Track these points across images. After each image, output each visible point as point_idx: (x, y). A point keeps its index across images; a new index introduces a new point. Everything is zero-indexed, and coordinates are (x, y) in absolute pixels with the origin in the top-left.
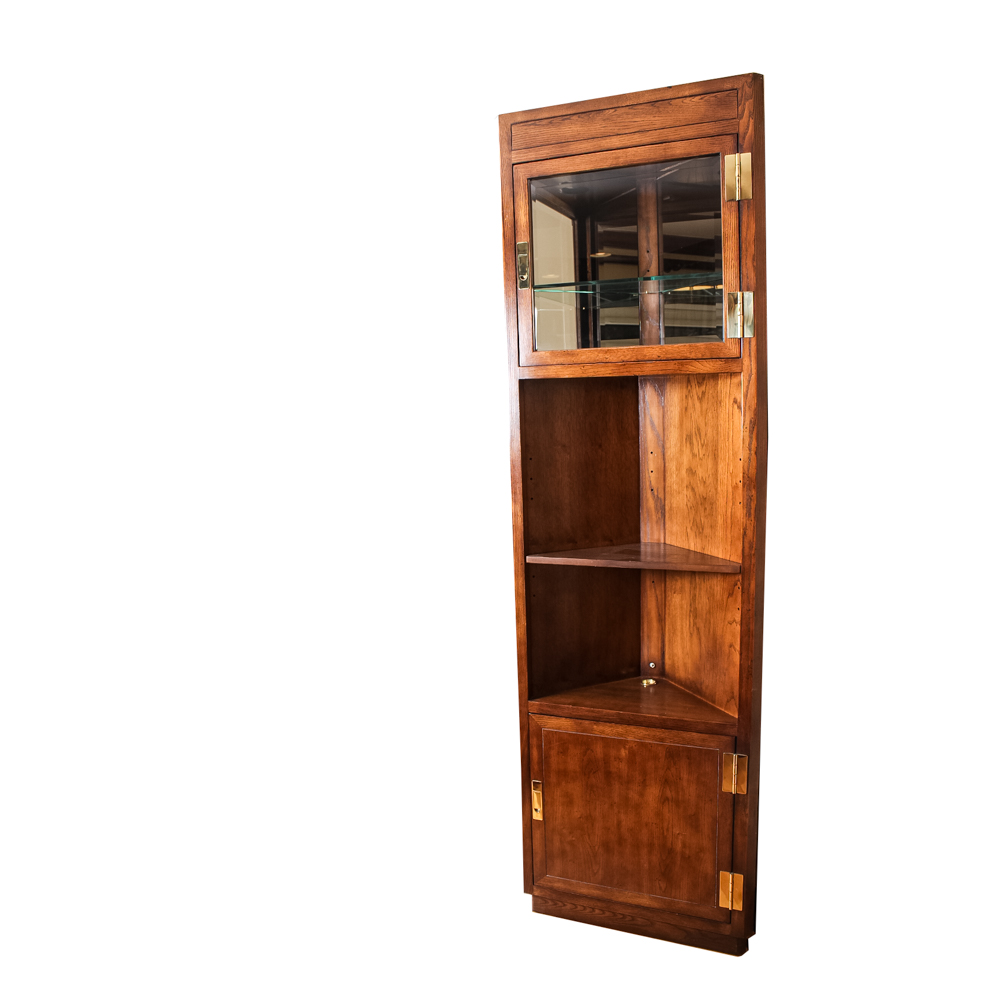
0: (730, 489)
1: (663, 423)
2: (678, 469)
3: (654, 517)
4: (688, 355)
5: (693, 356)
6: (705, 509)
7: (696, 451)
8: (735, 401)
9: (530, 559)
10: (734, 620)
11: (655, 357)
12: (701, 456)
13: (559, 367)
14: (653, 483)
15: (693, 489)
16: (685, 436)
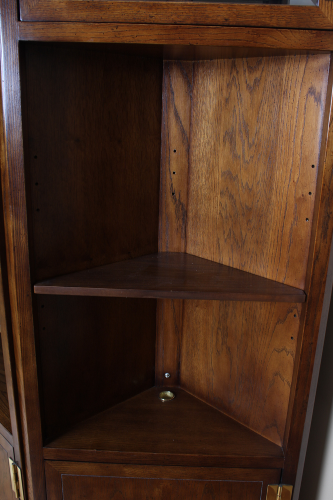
0: (292, 201)
1: (190, 117)
2: (210, 171)
3: (174, 224)
4: (267, 21)
5: (274, 23)
6: (249, 221)
7: (239, 151)
8: (312, 91)
9: (38, 289)
10: (284, 349)
11: (220, 19)
12: (247, 158)
13: (81, 25)
14: (175, 186)
15: (231, 197)
16: (222, 134)
